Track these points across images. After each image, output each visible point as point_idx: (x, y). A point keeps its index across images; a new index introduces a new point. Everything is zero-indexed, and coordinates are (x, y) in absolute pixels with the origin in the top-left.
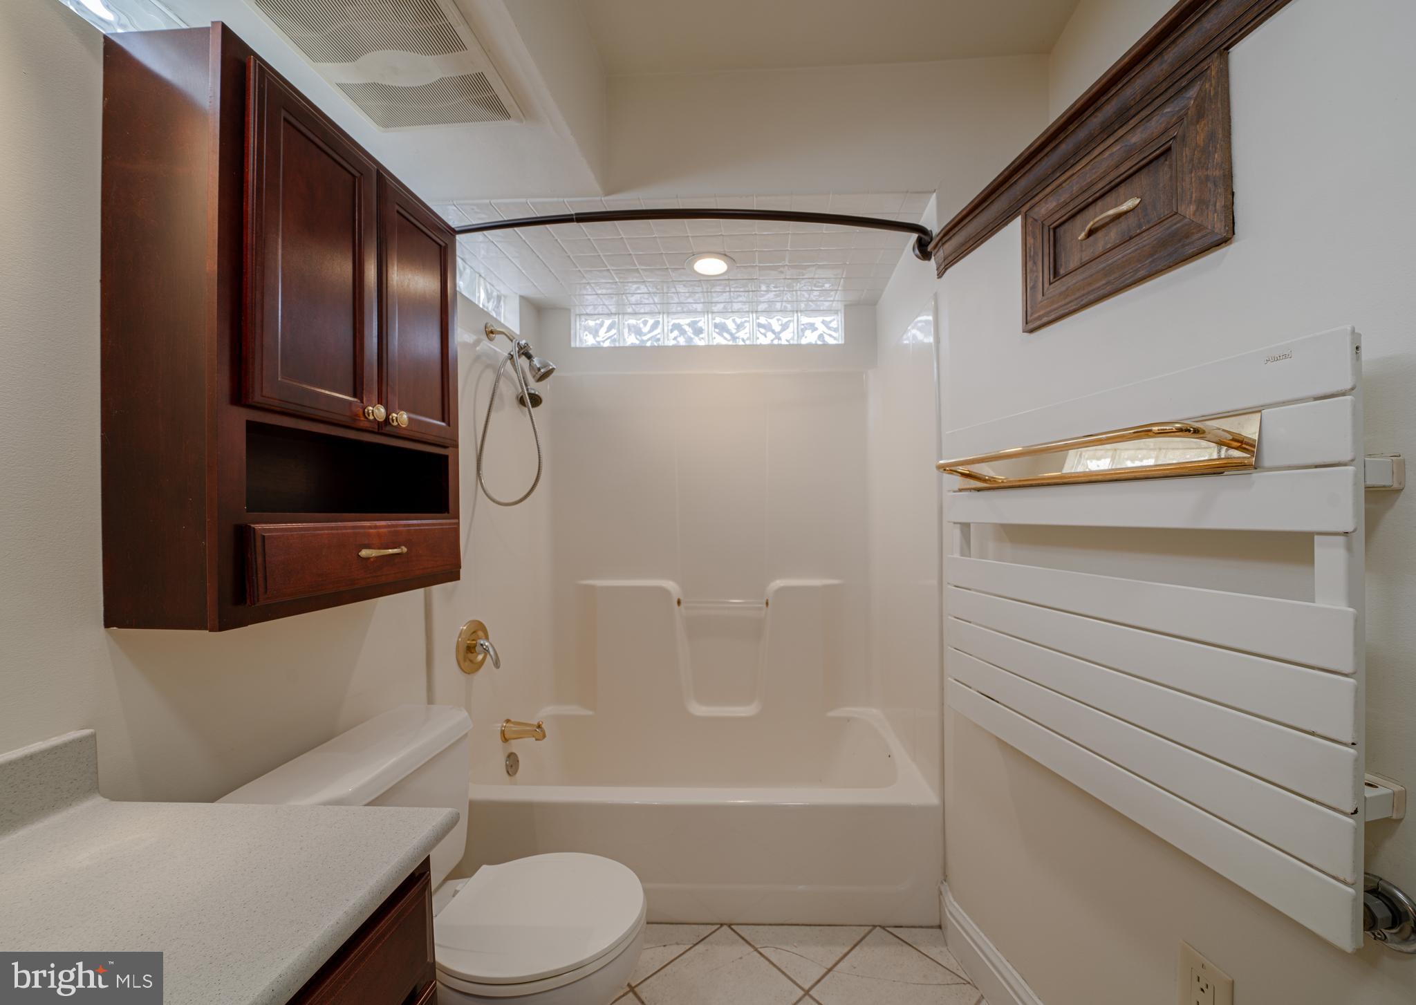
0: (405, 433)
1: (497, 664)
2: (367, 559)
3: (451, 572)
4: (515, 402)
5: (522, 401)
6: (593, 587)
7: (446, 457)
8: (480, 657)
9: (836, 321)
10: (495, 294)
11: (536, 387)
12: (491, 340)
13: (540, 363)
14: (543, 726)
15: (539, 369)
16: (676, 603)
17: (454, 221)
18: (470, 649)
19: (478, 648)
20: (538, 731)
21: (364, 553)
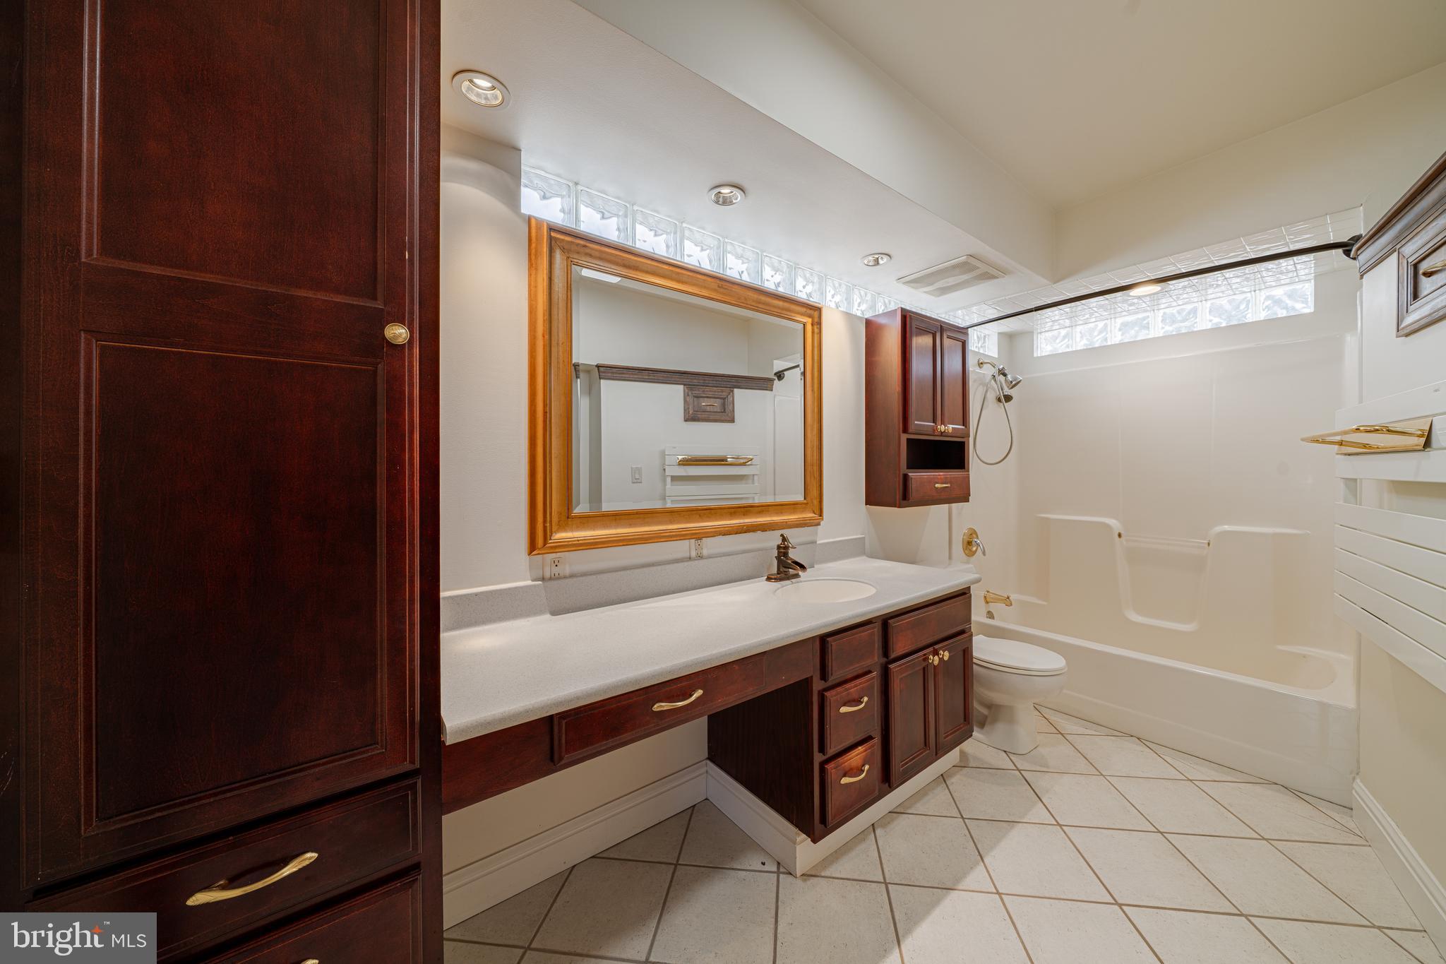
0: (951, 435)
1: (984, 553)
2: (937, 488)
3: (965, 497)
4: (995, 401)
5: (999, 400)
6: (1047, 519)
7: (964, 442)
8: (974, 549)
9: (1309, 288)
10: (983, 335)
11: (1007, 391)
12: (980, 368)
13: (1012, 377)
14: (1010, 598)
15: (1011, 382)
16: (1117, 536)
17: (962, 324)
18: (969, 543)
19: (973, 543)
20: (1007, 601)
21: (937, 485)
